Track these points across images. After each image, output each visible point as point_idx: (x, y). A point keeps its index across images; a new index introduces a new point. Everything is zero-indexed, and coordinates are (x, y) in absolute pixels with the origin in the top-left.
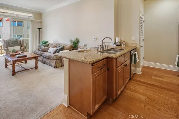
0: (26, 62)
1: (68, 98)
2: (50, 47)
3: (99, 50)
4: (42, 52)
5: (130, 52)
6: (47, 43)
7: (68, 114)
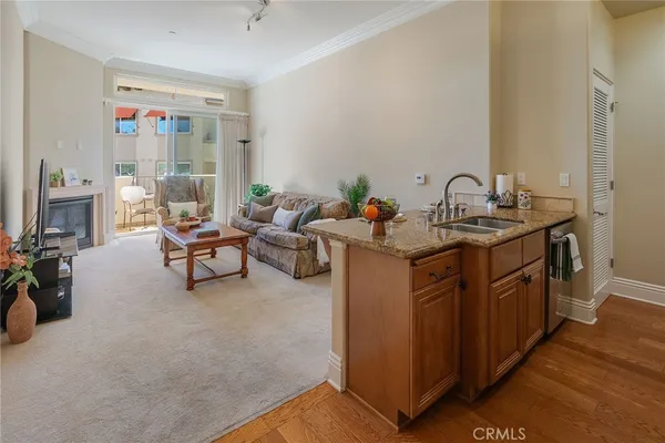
0: (213, 255)
1: (344, 364)
2: (277, 207)
3: (435, 220)
4: (256, 224)
5: (548, 229)
6: (266, 192)
7: (344, 410)
